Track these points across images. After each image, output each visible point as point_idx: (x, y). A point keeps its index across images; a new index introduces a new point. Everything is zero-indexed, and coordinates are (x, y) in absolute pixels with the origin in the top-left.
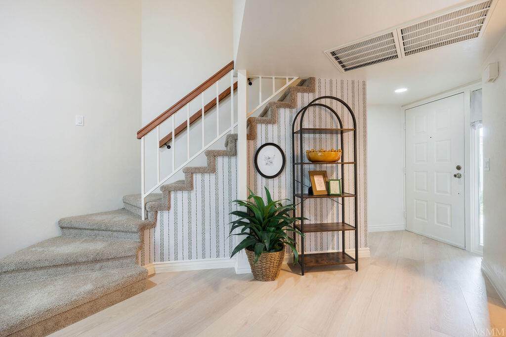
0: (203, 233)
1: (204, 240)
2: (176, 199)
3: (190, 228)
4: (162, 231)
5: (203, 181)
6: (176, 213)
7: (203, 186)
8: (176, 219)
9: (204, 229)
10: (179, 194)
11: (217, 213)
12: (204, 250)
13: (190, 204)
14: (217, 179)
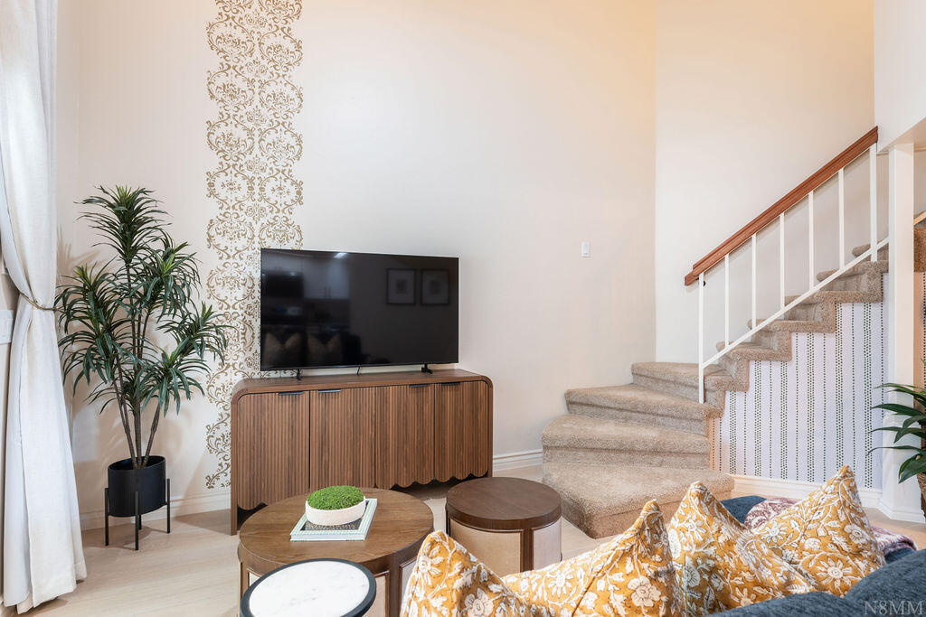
0: (811, 438)
1: (811, 449)
2: (758, 375)
3: (784, 425)
4: (733, 424)
5: (810, 346)
6: (758, 398)
7: (811, 355)
8: (758, 406)
9: (811, 430)
10: (765, 366)
11: (840, 404)
12: (811, 466)
13: (784, 384)
14: (839, 343)
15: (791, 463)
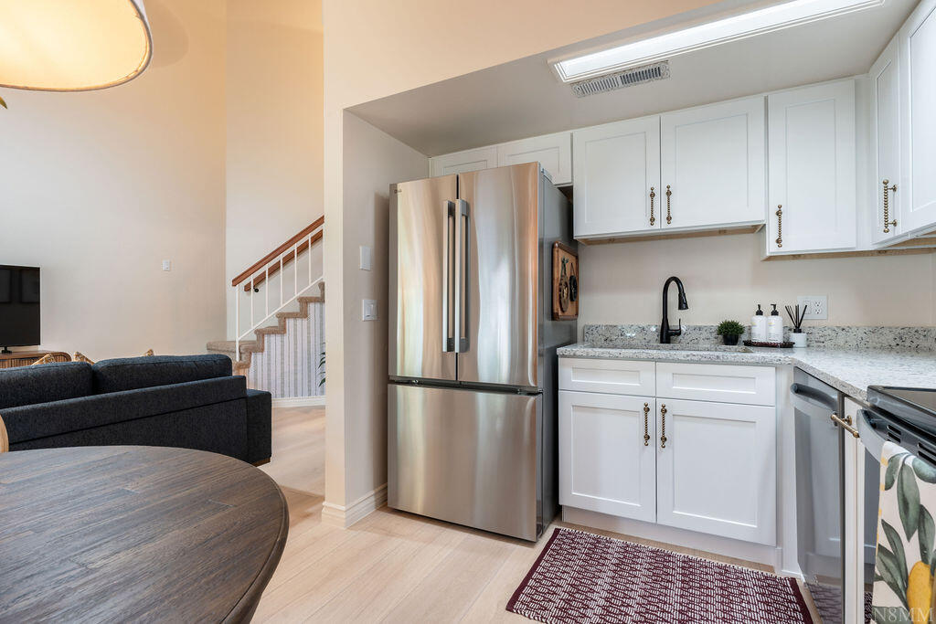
0: (296, 374)
1: (296, 380)
2: (269, 342)
3: (282, 368)
4: (256, 371)
5: (295, 325)
6: (269, 355)
7: (295, 330)
8: (269, 360)
9: (296, 370)
10: (273, 337)
11: (309, 354)
12: (296, 388)
13: (282, 346)
14: (309, 323)
15: (286, 389)
